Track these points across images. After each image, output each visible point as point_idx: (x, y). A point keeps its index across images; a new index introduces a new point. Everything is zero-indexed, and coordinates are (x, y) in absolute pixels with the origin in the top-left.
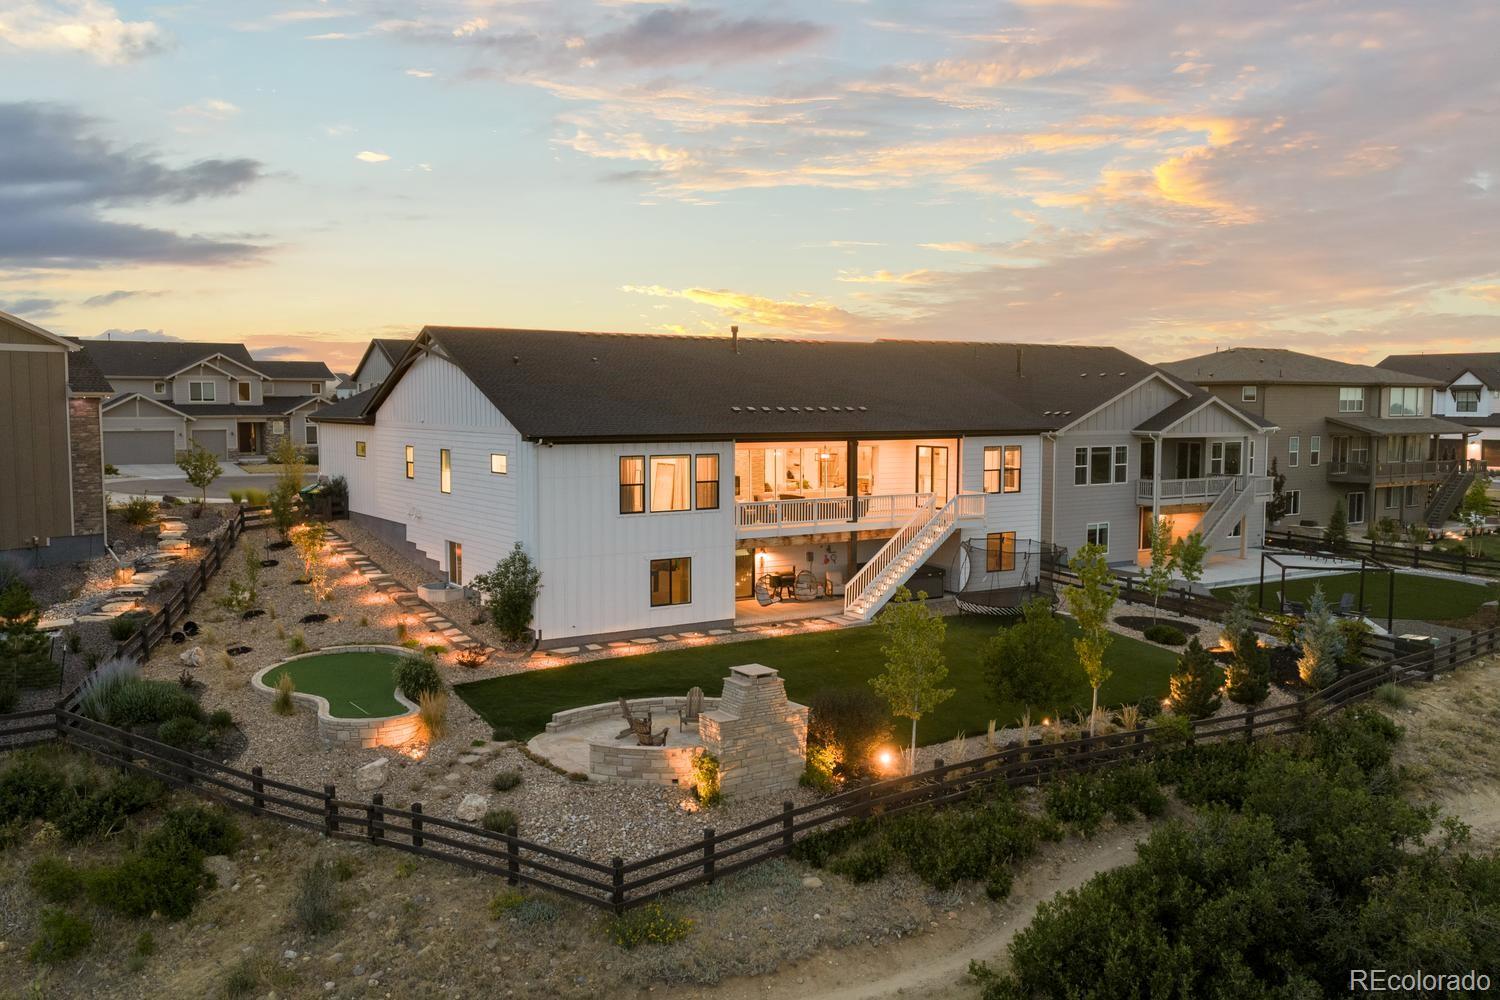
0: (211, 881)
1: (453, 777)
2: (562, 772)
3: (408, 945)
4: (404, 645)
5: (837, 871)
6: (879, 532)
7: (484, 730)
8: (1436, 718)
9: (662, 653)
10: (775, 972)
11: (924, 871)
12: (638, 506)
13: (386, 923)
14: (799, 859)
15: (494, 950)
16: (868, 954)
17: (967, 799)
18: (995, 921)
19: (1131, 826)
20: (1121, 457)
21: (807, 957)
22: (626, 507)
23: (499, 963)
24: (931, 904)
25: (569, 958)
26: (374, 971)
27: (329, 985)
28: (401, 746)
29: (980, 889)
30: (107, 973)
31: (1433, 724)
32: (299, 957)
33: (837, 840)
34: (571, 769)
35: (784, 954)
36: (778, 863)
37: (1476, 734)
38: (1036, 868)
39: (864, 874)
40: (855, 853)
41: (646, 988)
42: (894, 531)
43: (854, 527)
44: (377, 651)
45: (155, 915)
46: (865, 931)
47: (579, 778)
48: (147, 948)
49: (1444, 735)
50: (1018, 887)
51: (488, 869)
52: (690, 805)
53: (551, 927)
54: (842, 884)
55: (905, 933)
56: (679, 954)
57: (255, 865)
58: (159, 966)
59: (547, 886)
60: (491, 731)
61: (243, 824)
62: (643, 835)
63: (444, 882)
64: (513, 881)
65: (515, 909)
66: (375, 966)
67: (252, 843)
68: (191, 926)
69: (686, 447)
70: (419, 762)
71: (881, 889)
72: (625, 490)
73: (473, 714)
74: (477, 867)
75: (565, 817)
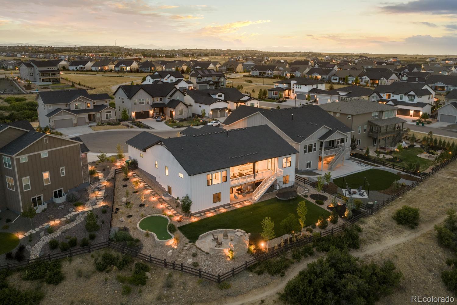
0: (147, 277)
1: (184, 253)
2: (204, 252)
3: (185, 290)
4: (164, 215)
5: (255, 273)
6: (260, 180)
7: (187, 240)
8: (370, 226)
9: (216, 215)
10: (246, 293)
11: (270, 272)
12: (210, 184)
13: (180, 286)
14: (248, 270)
15: (199, 291)
16: (261, 289)
17: (278, 255)
18: (282, 281)
19: (307, 258)
20: (315, 145)
21: (251, 290)
22: (208, 184)
23: (201, 293)
24: (271, 279)
25: (212, 292)
26: (180, 295)
27: (174, 298)
28: (172, 245)
29: (279, 275)
30: (135, 296)
31: (369, 227)
32: (167, 292)
33: (255, 266)
34: (206, 251)
35: (247, 290)
36: (245, 271)
37: (377, 230)
38: (289, 270)
39: (260, 273)
40: (258, 269)
41: (225, 297)
42: (263, 179)
43: (255, 180)
44: (159, 216)
45: (140, 285)
46: (260, 285)
47: (207, 253)
48: (141, 291)
49: (371, 230)
50: (286, 273)
51: (196, 275)
52: (228, 259)
53: (208, 286)
54: (256, 275)
55: (267, 285)
56: (230, 291)
57: (154, 274)
58: (144, 295)
59: (206, 278)
60: (188, 240)
61: (149, 265)
62: (221, 267)
63: (188, 277)
64: (200, 277)
65: (201, 283)
66: (180, 294)
67: (152, 269)
68: (146, 287)
69: (220, 170)
70: (177, 249)
71: (263, 276)
72: (208, 181)
73: (183, 235)
74: (193, 274)
75: (207, 263)
